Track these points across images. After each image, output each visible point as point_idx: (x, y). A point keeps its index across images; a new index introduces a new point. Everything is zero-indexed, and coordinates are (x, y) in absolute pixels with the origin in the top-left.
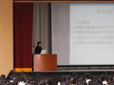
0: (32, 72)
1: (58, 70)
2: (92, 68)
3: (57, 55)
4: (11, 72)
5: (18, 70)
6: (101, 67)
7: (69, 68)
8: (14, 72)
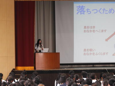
0: (34, 70)
1: (61, 68)
2: (97, 66)
3: (59, 53)
4: (12, 70)
5: (20, 68)
6: (105, 65)
7: (74, 66)
8: (16, 70)
